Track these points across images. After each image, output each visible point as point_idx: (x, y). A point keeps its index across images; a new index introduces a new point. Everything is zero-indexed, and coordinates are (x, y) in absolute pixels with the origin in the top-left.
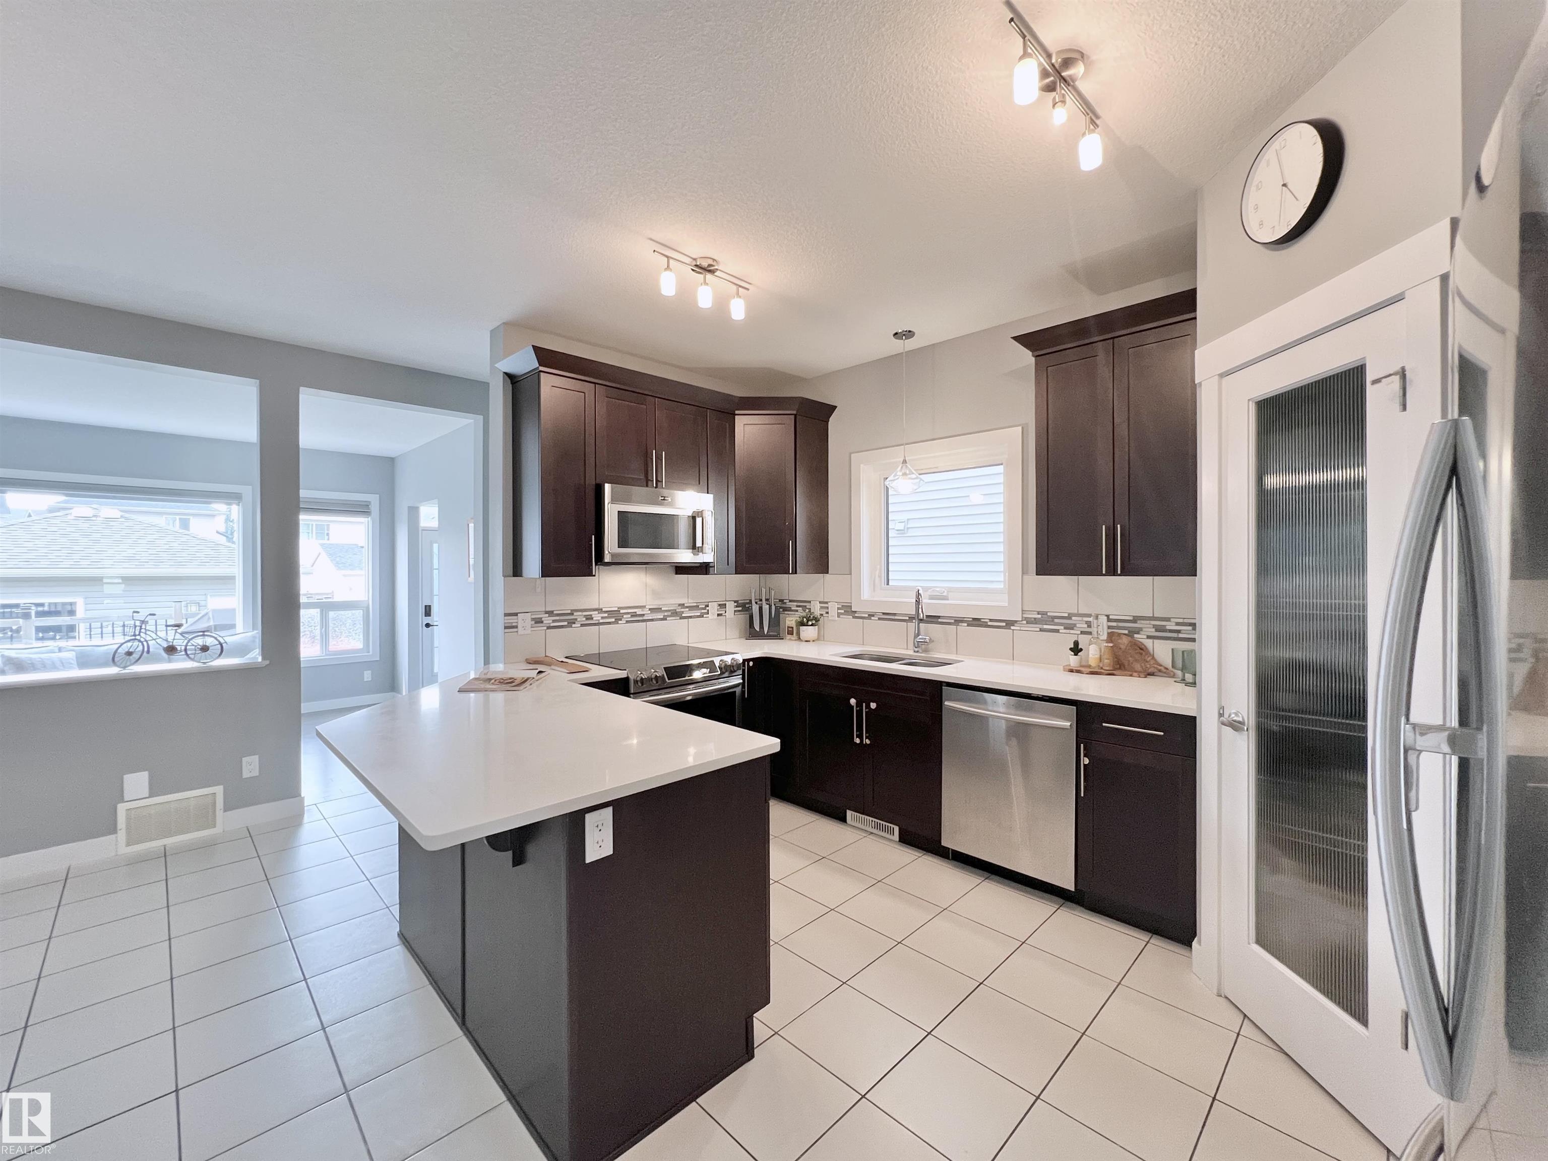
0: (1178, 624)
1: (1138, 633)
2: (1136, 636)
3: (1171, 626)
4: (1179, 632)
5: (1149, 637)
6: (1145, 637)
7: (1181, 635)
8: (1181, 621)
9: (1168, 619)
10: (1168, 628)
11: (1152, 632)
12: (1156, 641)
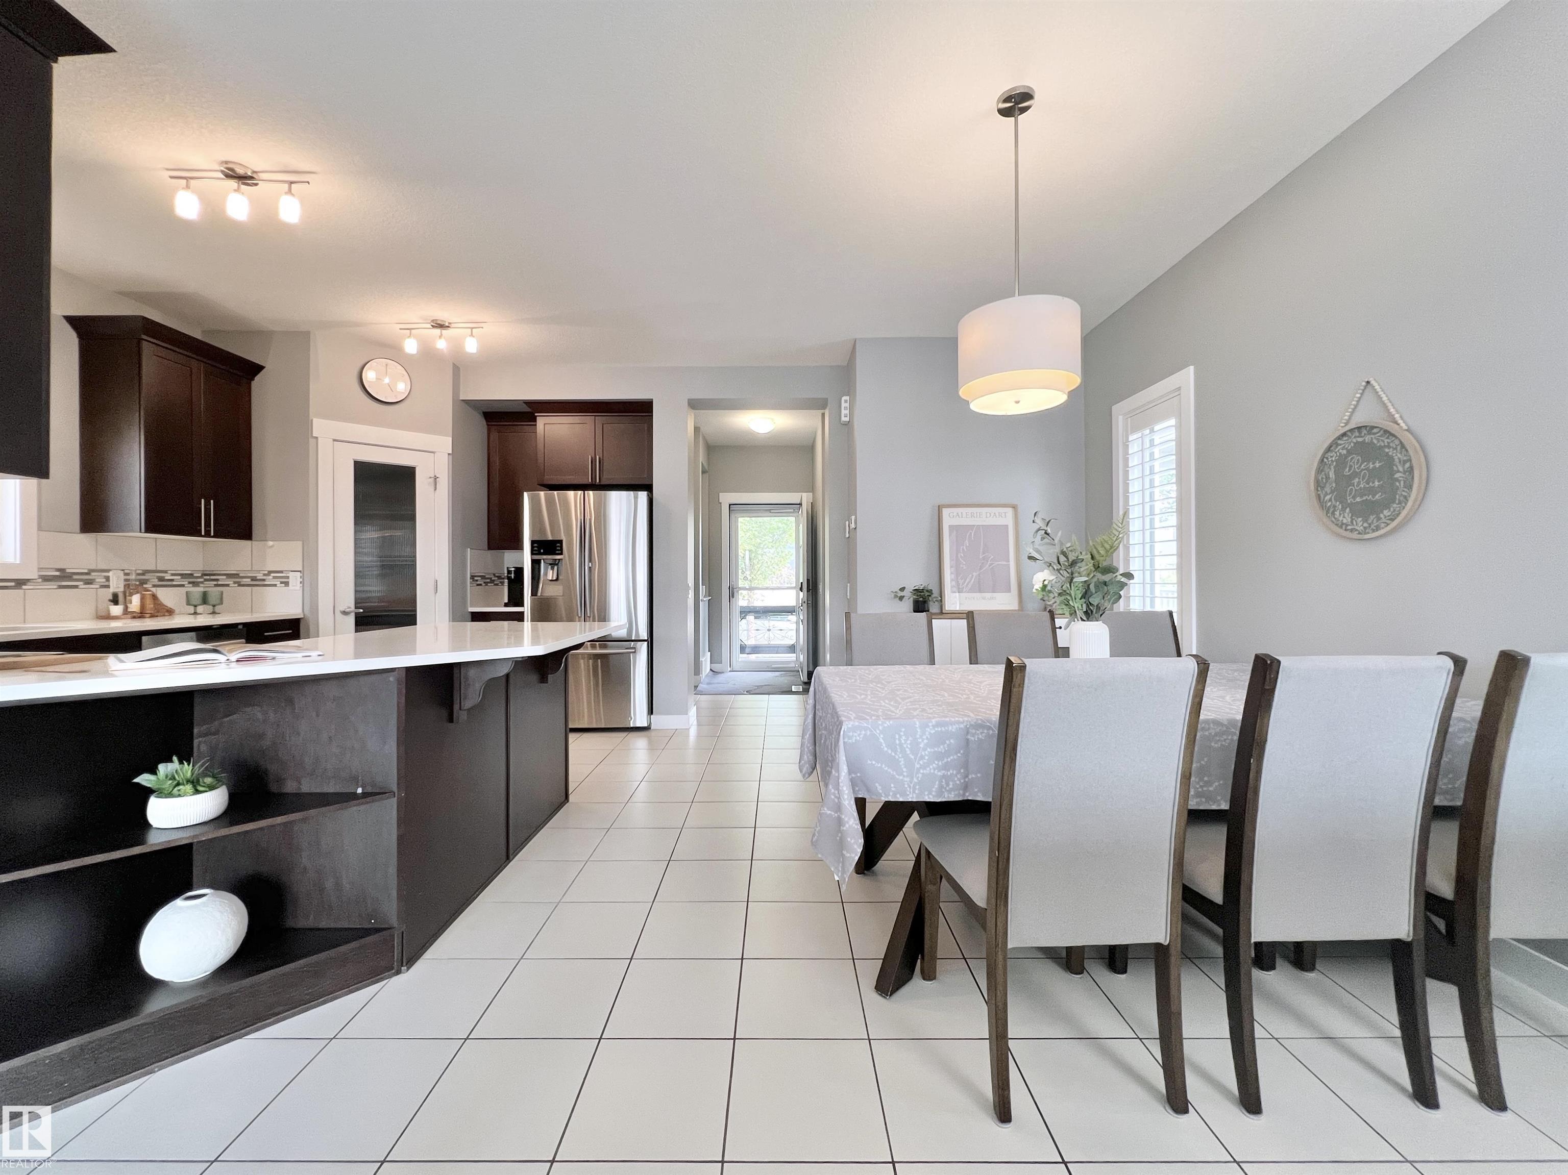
0: (173, 575)
1: (146, 584)
2: (145, 586)
3: (168, 577)
4: (172, 580)
5: (154, 586)
6: (151, 586)
7: (174, 583)
8: (174, 572)
9: (166, 572)
10: (166, 578)
11: (156, 582)
12: (158, 588)
